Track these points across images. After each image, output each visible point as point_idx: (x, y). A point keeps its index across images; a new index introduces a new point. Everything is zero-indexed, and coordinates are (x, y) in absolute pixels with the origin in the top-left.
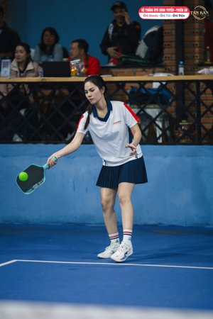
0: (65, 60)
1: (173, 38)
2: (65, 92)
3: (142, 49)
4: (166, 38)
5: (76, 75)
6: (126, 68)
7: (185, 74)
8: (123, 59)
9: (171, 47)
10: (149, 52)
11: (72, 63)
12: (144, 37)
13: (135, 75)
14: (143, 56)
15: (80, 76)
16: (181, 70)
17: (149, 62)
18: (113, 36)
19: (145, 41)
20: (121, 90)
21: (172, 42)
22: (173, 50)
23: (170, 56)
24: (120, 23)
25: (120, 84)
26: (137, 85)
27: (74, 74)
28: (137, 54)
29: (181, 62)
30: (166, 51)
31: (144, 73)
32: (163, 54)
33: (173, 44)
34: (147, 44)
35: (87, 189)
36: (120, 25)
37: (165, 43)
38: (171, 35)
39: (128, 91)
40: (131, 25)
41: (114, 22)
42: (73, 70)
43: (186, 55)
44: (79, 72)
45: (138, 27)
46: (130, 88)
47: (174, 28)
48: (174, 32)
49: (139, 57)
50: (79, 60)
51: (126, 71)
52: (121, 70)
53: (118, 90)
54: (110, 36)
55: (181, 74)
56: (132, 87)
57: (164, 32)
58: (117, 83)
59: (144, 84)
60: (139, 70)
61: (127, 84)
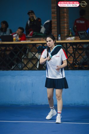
0: (11, 34)
1: (56, 25)
2: (11, 48)
3: (43, 30)
4: (53, 25)
5: (15, 41)
6: (36, 37)
7: (61, 40)
8: (35, 34)
9: (55, 29)
10: (46, 31)
11: (14, 35)
12: (44, 25)
13: (40, 41)
14: (43, 32)
15: (17, 41)
16: (59, 38)
17: (46, 35)
18: (30, 25)
19: (44, 26)
20: (34, 47)
21: (55, 26)
22: (56, 30)
23: (54, 32)
24: (32, 19)
25: (34, 44)
26: (41, 45)
27: (15, 40)
28: (41, 32)
29: (59, 35)
30: (53, 30)
31: (44, 40)
32: (52, 32)
33: (56, 27)
34: (45, 28)
35: (20, 90)
36: (32, 20)
37: (53, 27)
38: (55, 24)
39: (38, 48)
40: (36, 20)
41: (30, 19)
42: (14, 39)
43: (61, 32)
44: (17, 40)
45: (40, 20)
46: (38, 46)
47: (56, 21)
48: (56, 23)
49: (42, 33)
50: (16, 35)
51: (36, 39)
52: (34, 39)
53: (33, 47)
54: (29, 25)
55: (59, 40)
56: (39, 46)
57: (52, 22)
58: (33, 44)
59: (44, 45)
60: (42, 38)
61: (37, 44)
